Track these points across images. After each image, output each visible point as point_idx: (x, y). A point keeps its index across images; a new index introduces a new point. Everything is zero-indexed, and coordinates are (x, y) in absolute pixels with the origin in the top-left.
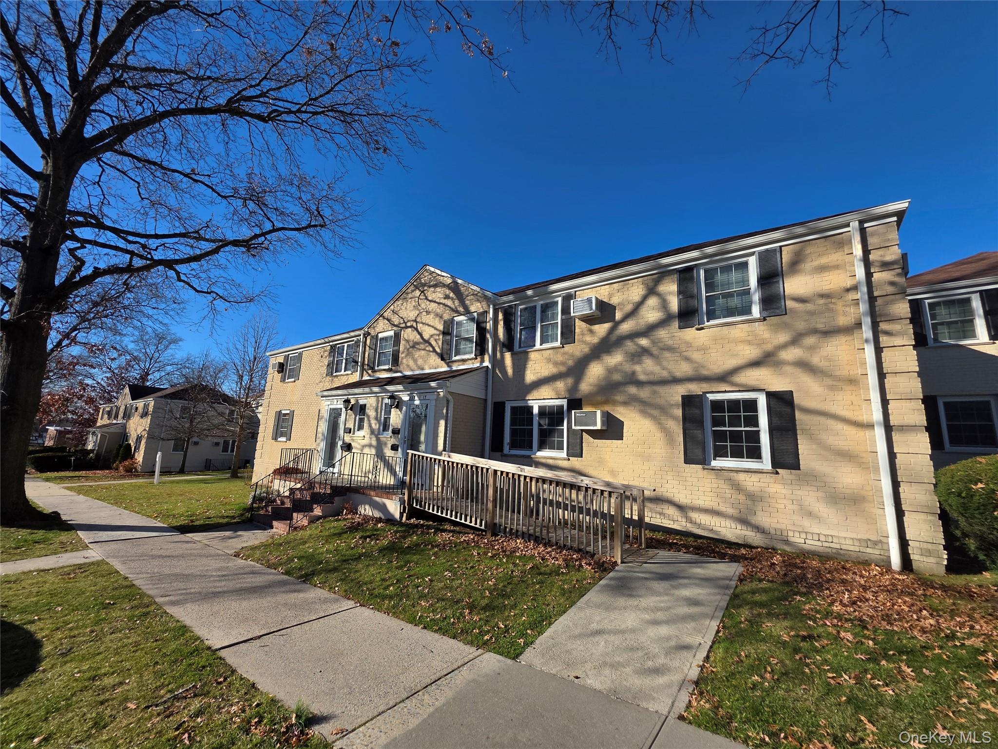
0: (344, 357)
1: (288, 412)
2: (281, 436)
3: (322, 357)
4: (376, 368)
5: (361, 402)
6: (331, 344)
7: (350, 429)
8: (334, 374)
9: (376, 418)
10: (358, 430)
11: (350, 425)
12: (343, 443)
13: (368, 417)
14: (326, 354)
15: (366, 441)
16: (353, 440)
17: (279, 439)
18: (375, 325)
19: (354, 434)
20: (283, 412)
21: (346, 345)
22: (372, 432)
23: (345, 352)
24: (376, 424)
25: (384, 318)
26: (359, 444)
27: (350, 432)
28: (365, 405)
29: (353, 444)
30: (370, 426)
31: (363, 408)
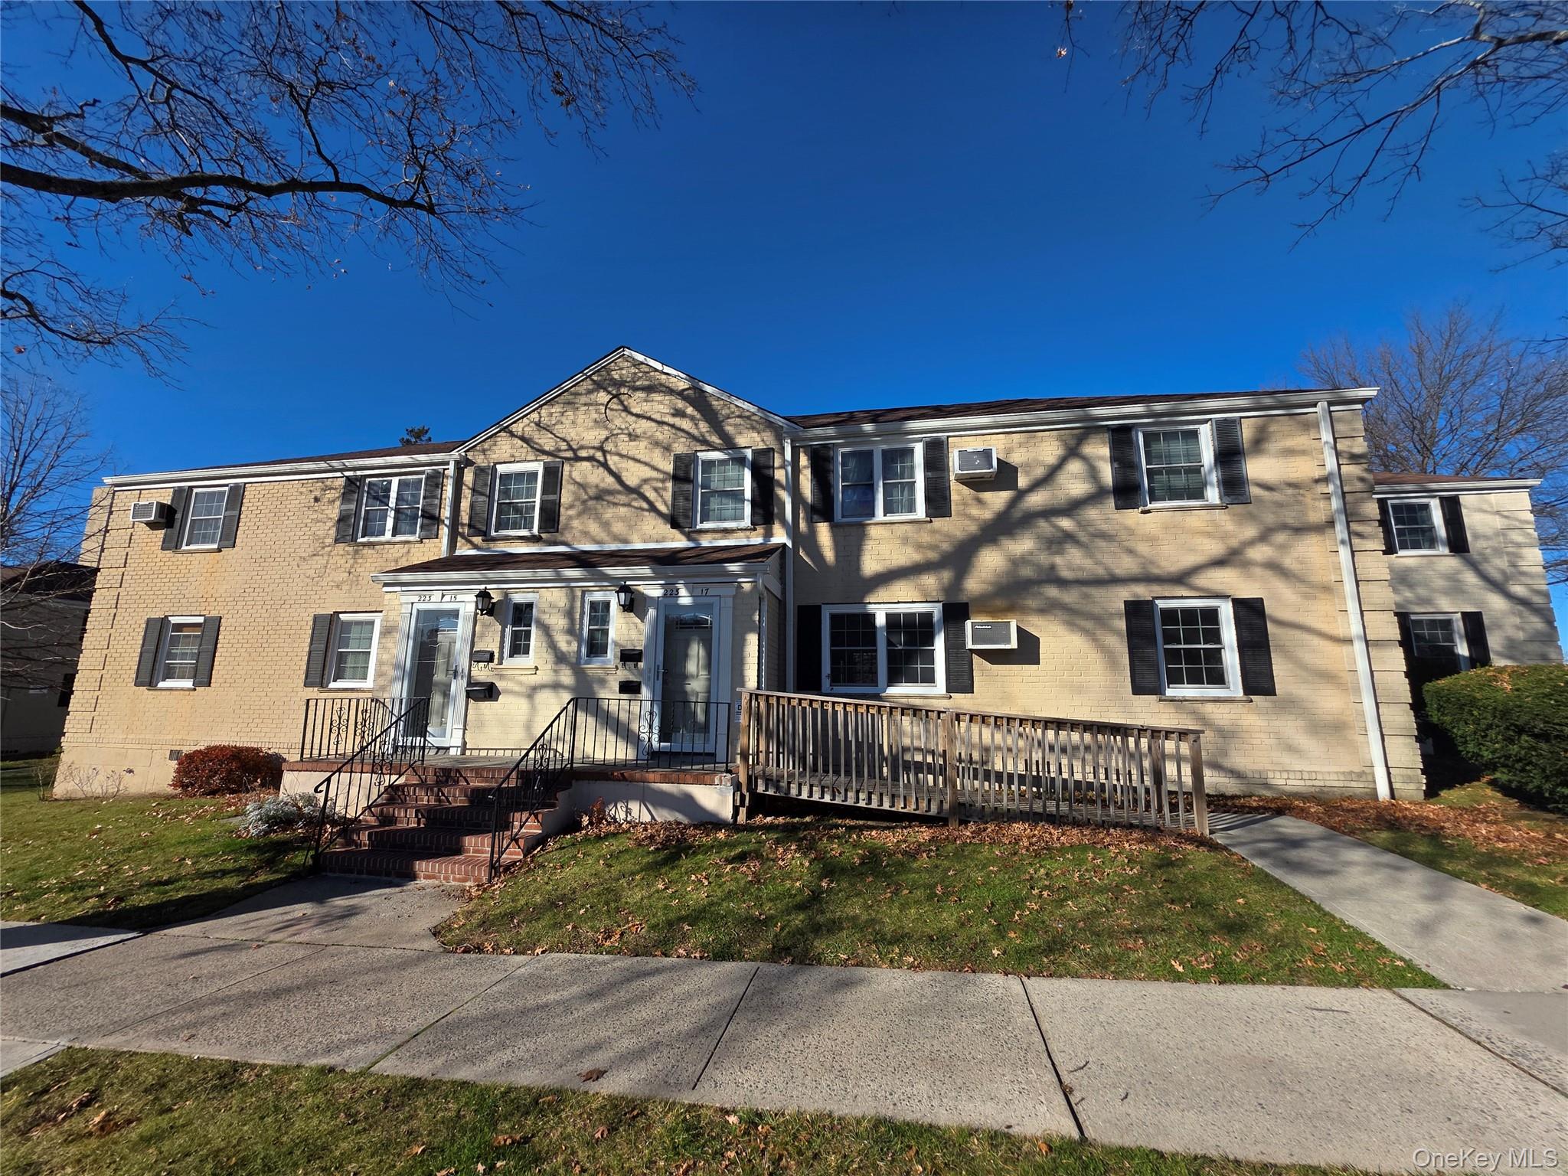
0: (392, 502)
1: (201, 620)
2: (169, 674)
3: (316, 500)
4: (493, 533)
5: (518, 598)
6: (347, 474)
7: (492, 655)
8: (360, 540)
9: (571, 631)
10: (511, 656)
11: (490, 643)
12: (469, 684)
13: (546, 629)
14: (331, 495)
15: (545, 675)
16: (501, 677)
17: (161, 685)
18: (486, 446)
19: (500, 663)
20: (174, 620)
21: (395, 481)
22: (560, 658)
23: (393, 494)
24: (569, 643)
25: (512, 435)
26: (521, 683)
27: (491, 660)
28: (530, 606)
29: (500, 685)
30: (553, 646)
31: (522, 614)
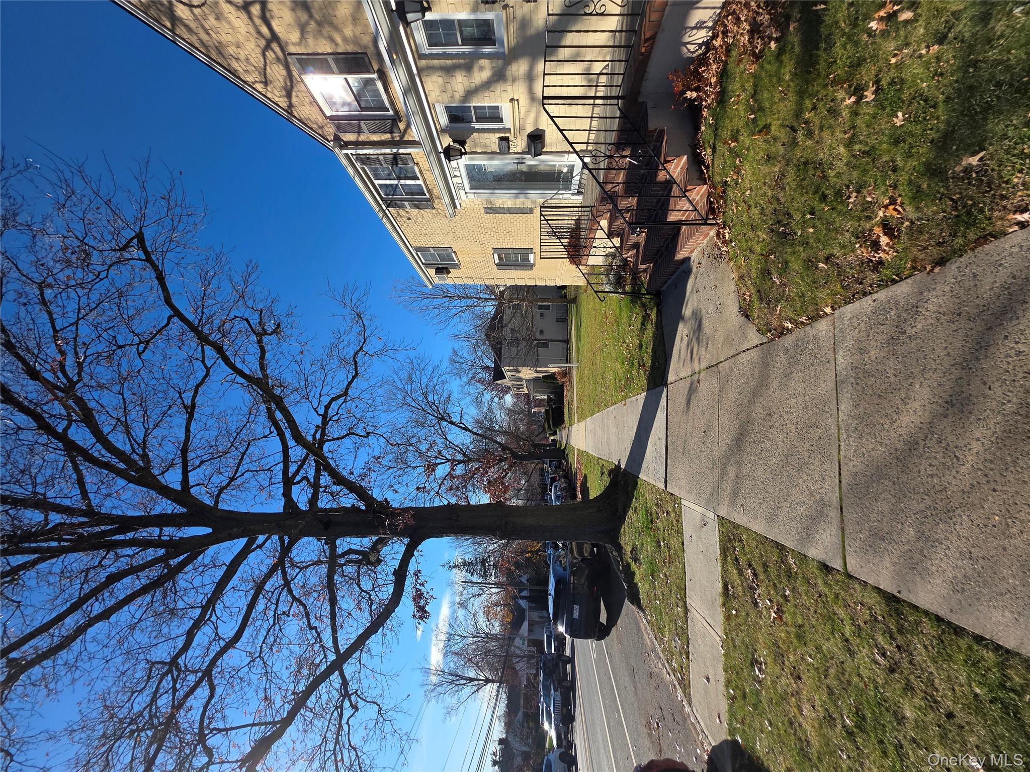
0: (395, 182)
1: (496, 255)
2: (528, 260)
3: (409, 219)
4: (391, 113)
5: (444, 120)
6: (384, 208)
7: (501, 139)
8: (428, 196)
9: (468, 68)
10: (501, 121)
11: (492, 140)
12: (528, 153)
13: (470, 93)
14: (401, 211)
15: (519, 91)
16: (521, 129)
17: (532, 262)
18: (315, 126)
19: (508, 130)
20: (497, 261)
21: (377, 182)
22: (499, 76)
23: (388, 182)
24: (481, 68)
25: (291, 106)
26: (528, 112)
27: (506, 139)
28: (448, 109)
29: (529, 129)
30: (487, 85)
31: (458, 116)
